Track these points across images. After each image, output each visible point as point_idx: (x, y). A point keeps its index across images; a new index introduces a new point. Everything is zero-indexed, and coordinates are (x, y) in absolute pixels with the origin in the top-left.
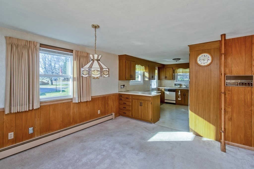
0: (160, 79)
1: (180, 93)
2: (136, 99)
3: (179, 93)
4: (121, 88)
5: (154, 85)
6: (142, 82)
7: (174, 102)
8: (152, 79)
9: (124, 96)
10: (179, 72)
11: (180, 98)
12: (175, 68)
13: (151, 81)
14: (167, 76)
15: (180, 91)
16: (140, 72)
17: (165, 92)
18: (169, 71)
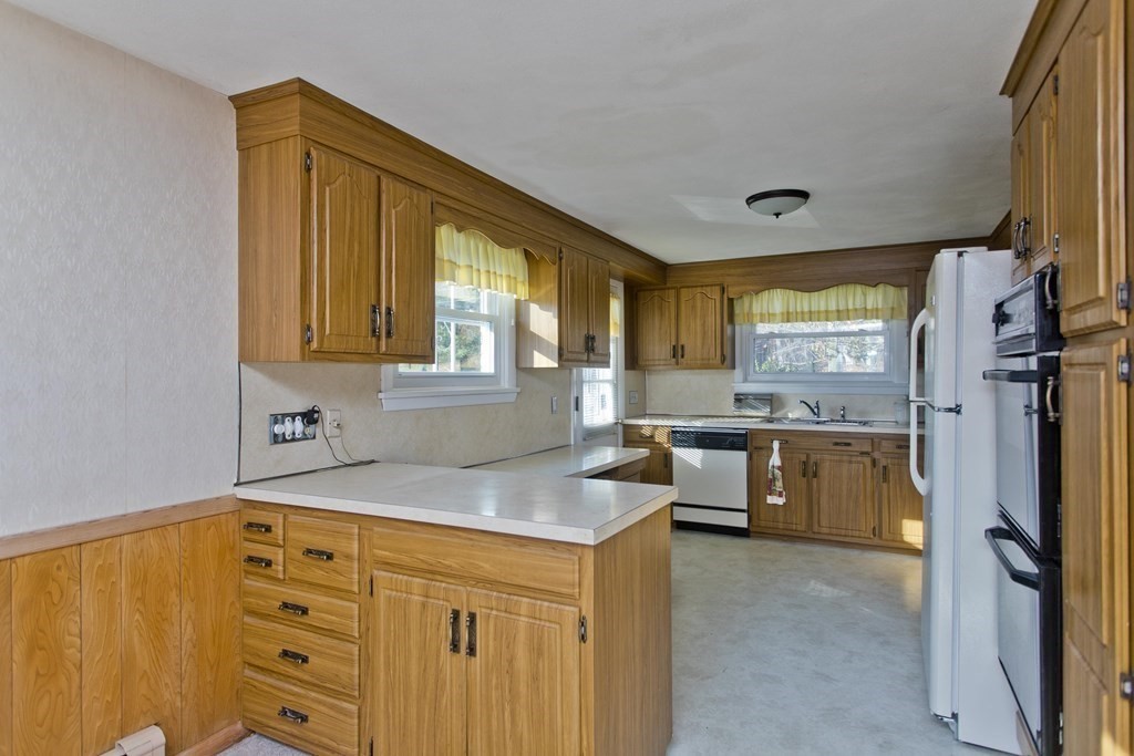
0: (641, 363)
1: (782, 458)
2: (413, 571)
3: (775, 460)
4: (277, 439)
5: (597, 405)
6: (507, 382)
7: (741, 521)
8: (590, 363)
9: (292, 534)
10: (761, 314)
11: (780, 495)
12: (743, 288)
13: (580, 375)
14: (683, 340)
15: (776, 445)
16: (491, 299)
17: (677, 452)
18: (699, 304)
